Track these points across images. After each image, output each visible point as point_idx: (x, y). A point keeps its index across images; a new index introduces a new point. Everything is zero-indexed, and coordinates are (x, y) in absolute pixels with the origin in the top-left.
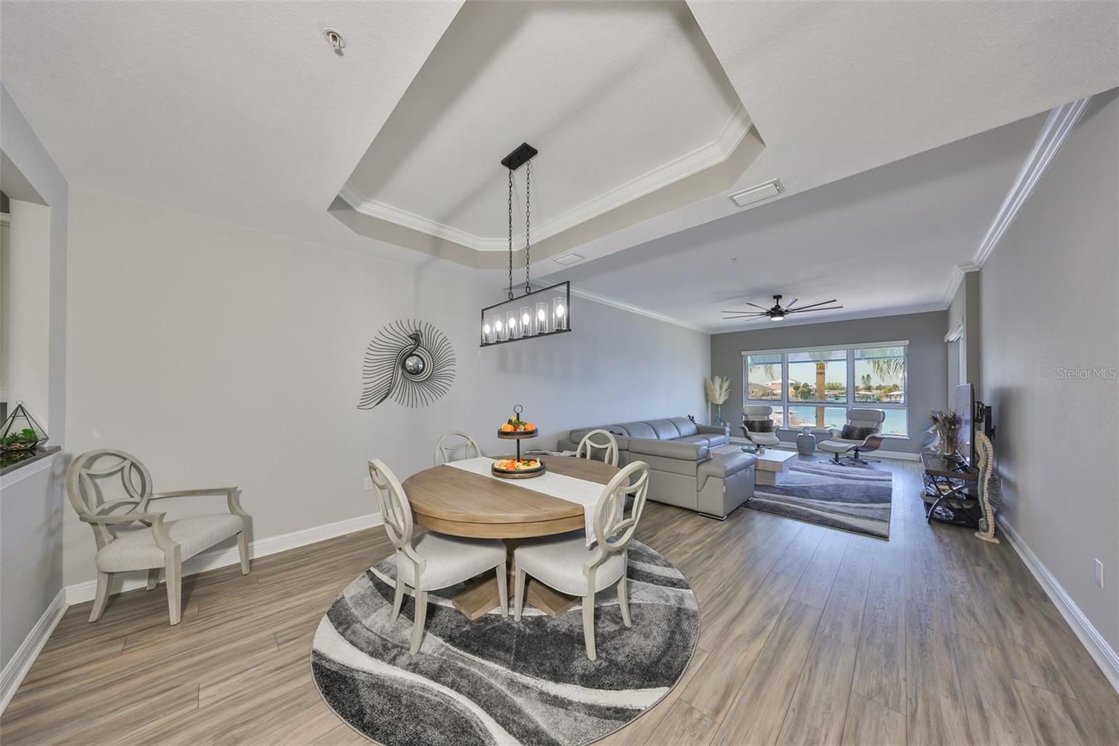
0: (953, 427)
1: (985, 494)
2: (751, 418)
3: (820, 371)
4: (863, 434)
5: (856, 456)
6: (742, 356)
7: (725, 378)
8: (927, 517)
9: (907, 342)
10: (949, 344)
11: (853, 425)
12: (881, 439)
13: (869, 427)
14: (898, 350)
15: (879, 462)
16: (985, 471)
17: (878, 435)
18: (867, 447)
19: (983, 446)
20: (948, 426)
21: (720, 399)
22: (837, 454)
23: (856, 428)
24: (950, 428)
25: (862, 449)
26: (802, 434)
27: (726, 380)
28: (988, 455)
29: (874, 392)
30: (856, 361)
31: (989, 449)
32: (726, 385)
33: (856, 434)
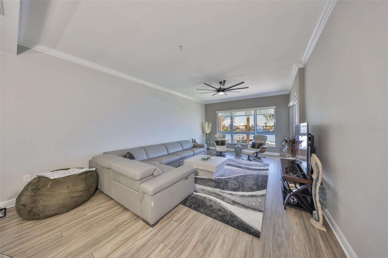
0: (293, 145)
1: (317, 196)
2: (218, 139)
3: (248, 120)
4: (260, 145)
5: (257, 155)
6: (216, 113)
7: (210, 122)
8: (284, 204)
9: (275, 107)
10: (290, 107)
11: (256, 142)
12: (266, 148)
13: (262, 143)
14: (271, 111)
15: (265, 157)
16: (317, 181)
17: (264, 146)
18: (261, 152)
19: (316, 164)
20: (291, 144)
21: (208, 131)
22: (249, 156)
23: (257, 143)
24: (292, 145)
25: (259, 152)
26: (237, 146)
27: (210, 123)
28: (319, 171)
29: (268, 128)
30: (257, 116)
31: (320, 167)
32: (210, 125)
33: (257, 146)
